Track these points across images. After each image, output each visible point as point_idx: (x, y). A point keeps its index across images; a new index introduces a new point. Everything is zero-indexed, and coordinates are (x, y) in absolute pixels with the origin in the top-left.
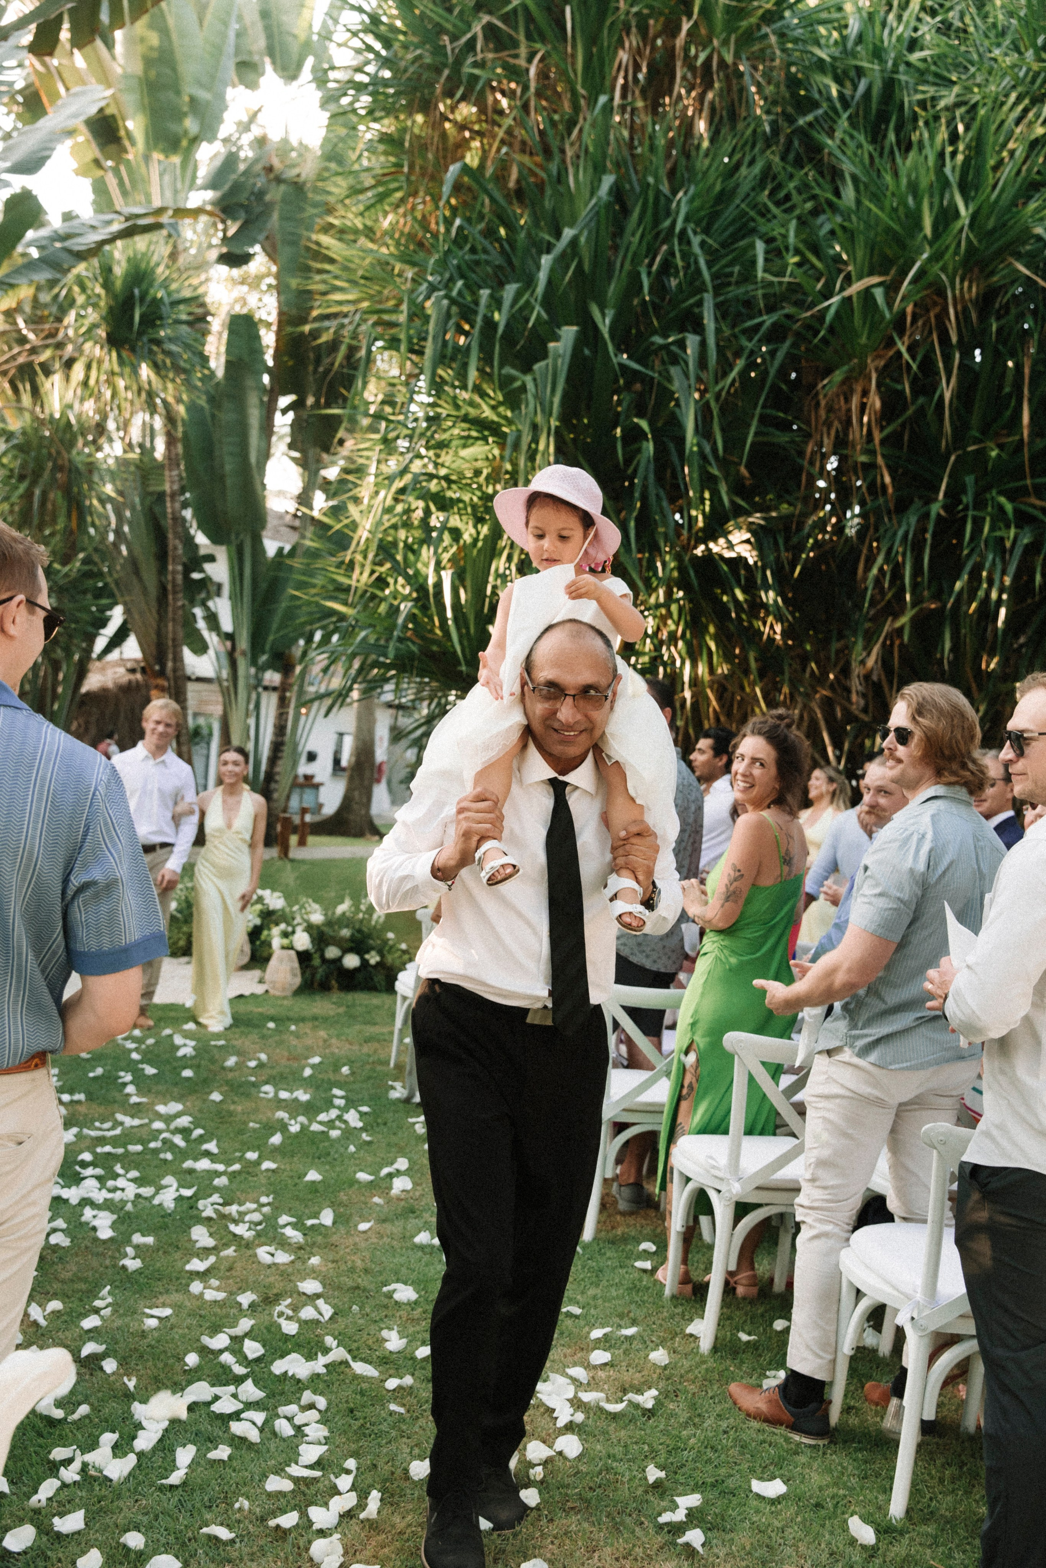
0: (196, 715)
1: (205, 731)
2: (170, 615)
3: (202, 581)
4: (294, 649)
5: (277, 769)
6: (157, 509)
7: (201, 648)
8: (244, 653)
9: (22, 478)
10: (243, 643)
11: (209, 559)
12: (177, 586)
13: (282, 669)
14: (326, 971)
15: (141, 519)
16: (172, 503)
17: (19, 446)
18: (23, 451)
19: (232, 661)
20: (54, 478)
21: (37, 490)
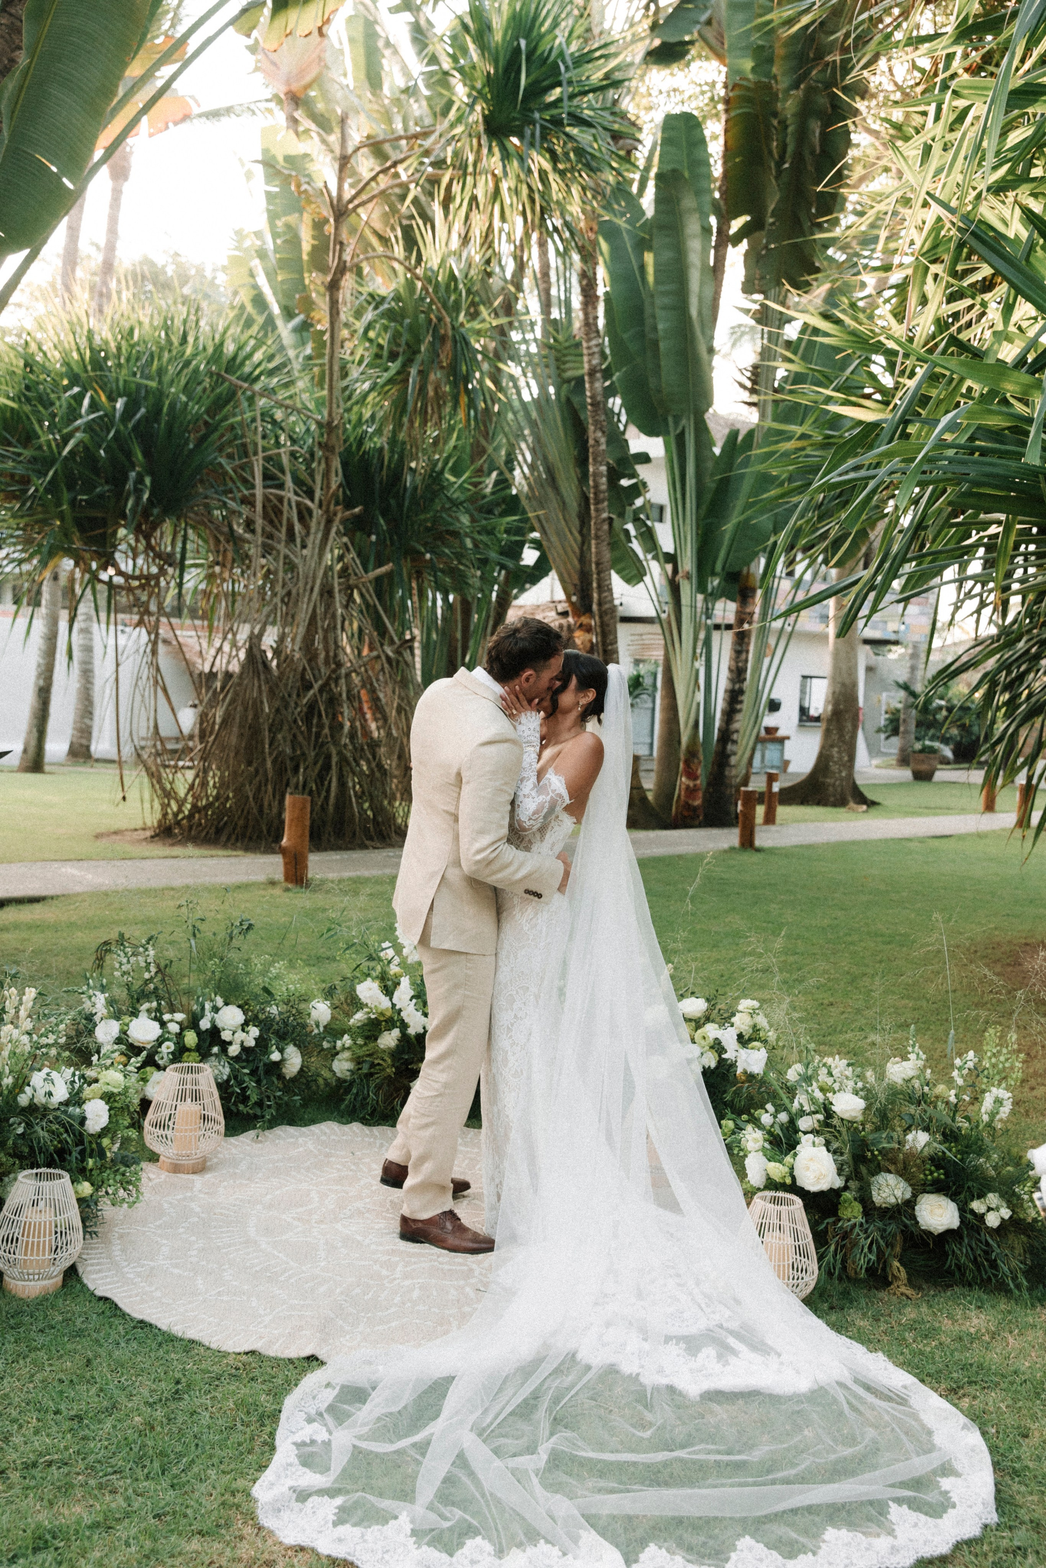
0: (637, 662)
2: (593, 532)
3: (634, 486)
4: (753, 565)
5: (735, 726)
6: (576, 400)
7: (635, 575)
8: (688, 576)
9: (393, 357)
10: (688, 564)
11: (644, 458)
12: (602, 496)
13: (738, 597)
14: (876, 1234)
15: (556, 415)
16: (592, 383)
17: (390, 315)
18: (394, 320)
19: (675, 589)
20: (434, 353)
21: (413, 371)
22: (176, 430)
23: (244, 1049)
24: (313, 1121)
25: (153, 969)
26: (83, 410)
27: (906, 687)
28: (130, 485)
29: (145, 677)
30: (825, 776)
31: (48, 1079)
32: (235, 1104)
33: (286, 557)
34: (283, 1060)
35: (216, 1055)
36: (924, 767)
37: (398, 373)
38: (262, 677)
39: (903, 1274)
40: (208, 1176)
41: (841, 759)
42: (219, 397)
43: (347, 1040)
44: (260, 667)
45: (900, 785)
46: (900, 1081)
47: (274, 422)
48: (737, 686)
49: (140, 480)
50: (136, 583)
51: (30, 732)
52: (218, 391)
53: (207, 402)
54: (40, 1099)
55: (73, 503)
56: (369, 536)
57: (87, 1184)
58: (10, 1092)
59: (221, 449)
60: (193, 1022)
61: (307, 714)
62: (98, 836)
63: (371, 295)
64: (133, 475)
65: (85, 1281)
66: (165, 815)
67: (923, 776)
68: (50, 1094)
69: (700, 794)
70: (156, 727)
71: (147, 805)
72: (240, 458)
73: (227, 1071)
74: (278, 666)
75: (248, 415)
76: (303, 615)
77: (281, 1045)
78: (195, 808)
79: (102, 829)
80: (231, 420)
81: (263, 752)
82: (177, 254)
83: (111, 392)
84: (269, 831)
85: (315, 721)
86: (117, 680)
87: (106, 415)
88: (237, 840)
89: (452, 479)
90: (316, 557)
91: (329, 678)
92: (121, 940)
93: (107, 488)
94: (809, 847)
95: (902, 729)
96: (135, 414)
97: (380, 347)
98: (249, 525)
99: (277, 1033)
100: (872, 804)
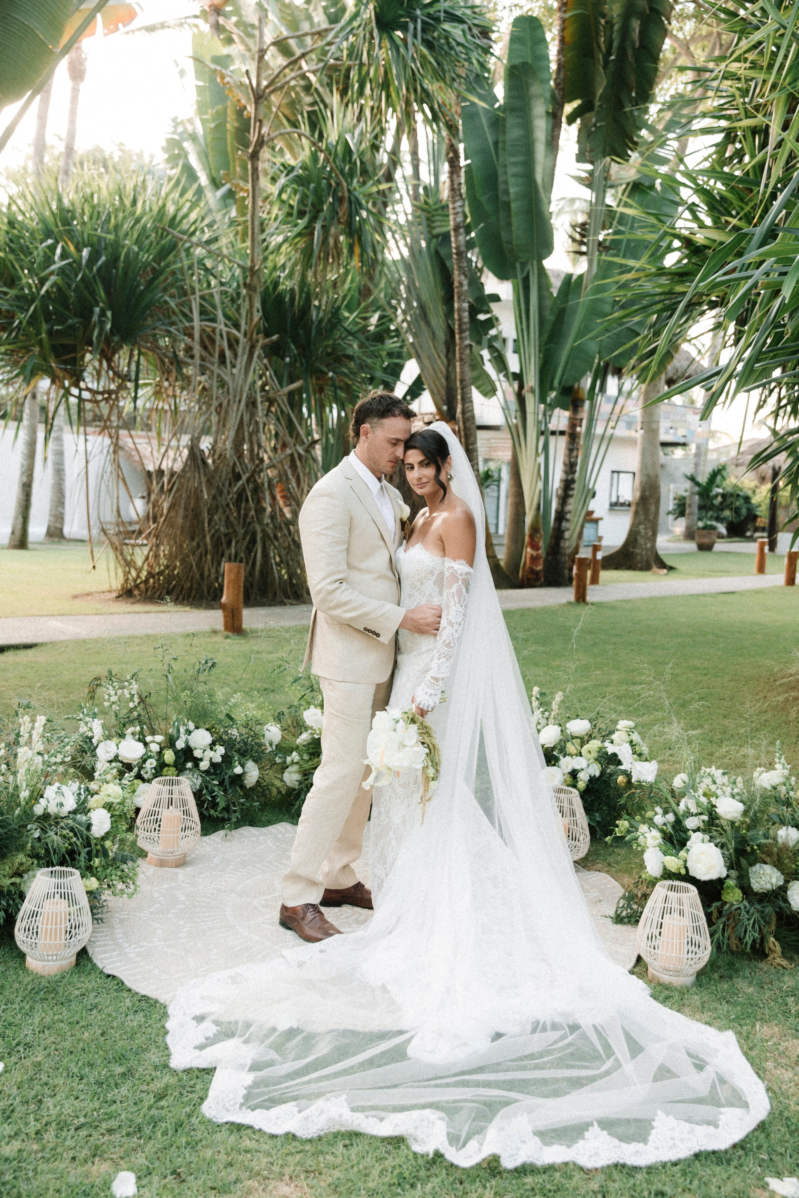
0: (486, 461)
1: (496, 475)
2: (458, 356)
3: (489, 320)
4: (582, 381)
5: (568, 508)
6: (443, 252)
7: (489, 391)
8: (532, 390)
9: (301, 214)
10: (531, 380)
11: (496, 298)
12: (464, 327)
13: (571, 407)
14: (756, 915)
15: (427, 263)
16: (456, 237)
17: (300, 181)
18: (303, 185)
19: (521, 400)
20: (334, 211)
21: (318, 226)
22: (130, 274)
23: (213, 765)
24: (269, 823)
25: (136, 699)
26: (56, 258)
27: (692, 479)
28: (95, 318)
29: (109, 470)
30: (634, 547)
31: (59, 792)
32: (207, 809)
33: (219, 376)
34: (244, 773)
35: (190, 769)
36: (706, 541)
37: (305, 228)
38: (202, 471)
39: (778, 949)
40: (188, 869)
41: (646, 533)
42: (163, 248)
43: (295, 756)
44: (200, 462)
45: (689, 554)
46: (769, 787)
47: (206, 270)
48: (570, 477)
49: (103, 313)
50: (99, 397)
51: (16, 518)
52: (163, 242)
53: (154, 251)
54: (53, 809)
55: (50, 333)
56: (283, 359)
57: (94, 879)
58: (27, 803)
59: (165, 290)
60: (171, 742)
61: (237, 500)
62: (75, 597)
63: (283, 165)
64: (97, 310)
65: (95, 961)
66: (127, 580)
67: (705, 548)
68: (62, 805)
69: (541, 561)
70: (118, 511)
71: (112, 573)
72: (180, 298)
73: (199, 781)
74: (214, 462)
75: (186, 263)
76: (233, 423)
77: (243, 760)
78: (150, 575)
79: (78, 592)
80: (173, 267)
81: (203, 530)
82: (121, 144)
83: (78, 243)
84: (209, 592)
85: (243, 505)
86: (87, 473)
87: (74, 262)
88: (183, 600)
89: (347, 314)
90: (243, 376)
91: (254, 471)
92: (110, 676)
93: (76, 320)
94: (628, 601)
95: (687, 511)
96: (97, 261)
97: (291, 207)
98: (189, 350)
99: (238, 751)
100: (671, 568)
